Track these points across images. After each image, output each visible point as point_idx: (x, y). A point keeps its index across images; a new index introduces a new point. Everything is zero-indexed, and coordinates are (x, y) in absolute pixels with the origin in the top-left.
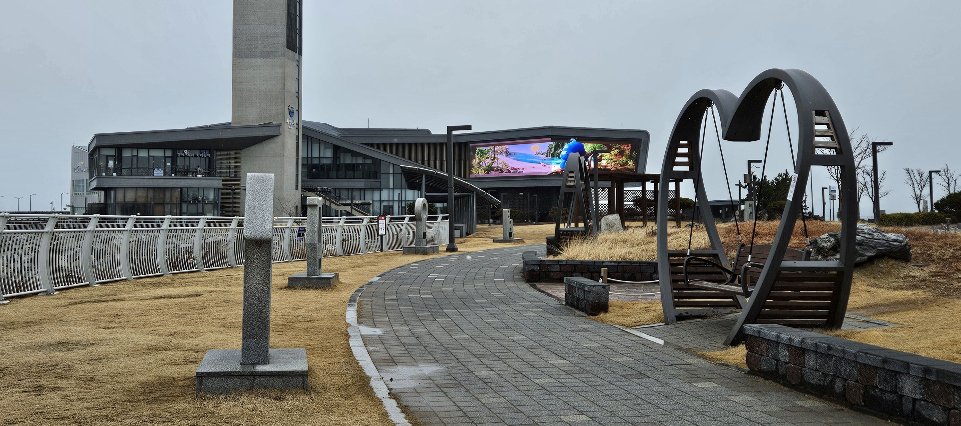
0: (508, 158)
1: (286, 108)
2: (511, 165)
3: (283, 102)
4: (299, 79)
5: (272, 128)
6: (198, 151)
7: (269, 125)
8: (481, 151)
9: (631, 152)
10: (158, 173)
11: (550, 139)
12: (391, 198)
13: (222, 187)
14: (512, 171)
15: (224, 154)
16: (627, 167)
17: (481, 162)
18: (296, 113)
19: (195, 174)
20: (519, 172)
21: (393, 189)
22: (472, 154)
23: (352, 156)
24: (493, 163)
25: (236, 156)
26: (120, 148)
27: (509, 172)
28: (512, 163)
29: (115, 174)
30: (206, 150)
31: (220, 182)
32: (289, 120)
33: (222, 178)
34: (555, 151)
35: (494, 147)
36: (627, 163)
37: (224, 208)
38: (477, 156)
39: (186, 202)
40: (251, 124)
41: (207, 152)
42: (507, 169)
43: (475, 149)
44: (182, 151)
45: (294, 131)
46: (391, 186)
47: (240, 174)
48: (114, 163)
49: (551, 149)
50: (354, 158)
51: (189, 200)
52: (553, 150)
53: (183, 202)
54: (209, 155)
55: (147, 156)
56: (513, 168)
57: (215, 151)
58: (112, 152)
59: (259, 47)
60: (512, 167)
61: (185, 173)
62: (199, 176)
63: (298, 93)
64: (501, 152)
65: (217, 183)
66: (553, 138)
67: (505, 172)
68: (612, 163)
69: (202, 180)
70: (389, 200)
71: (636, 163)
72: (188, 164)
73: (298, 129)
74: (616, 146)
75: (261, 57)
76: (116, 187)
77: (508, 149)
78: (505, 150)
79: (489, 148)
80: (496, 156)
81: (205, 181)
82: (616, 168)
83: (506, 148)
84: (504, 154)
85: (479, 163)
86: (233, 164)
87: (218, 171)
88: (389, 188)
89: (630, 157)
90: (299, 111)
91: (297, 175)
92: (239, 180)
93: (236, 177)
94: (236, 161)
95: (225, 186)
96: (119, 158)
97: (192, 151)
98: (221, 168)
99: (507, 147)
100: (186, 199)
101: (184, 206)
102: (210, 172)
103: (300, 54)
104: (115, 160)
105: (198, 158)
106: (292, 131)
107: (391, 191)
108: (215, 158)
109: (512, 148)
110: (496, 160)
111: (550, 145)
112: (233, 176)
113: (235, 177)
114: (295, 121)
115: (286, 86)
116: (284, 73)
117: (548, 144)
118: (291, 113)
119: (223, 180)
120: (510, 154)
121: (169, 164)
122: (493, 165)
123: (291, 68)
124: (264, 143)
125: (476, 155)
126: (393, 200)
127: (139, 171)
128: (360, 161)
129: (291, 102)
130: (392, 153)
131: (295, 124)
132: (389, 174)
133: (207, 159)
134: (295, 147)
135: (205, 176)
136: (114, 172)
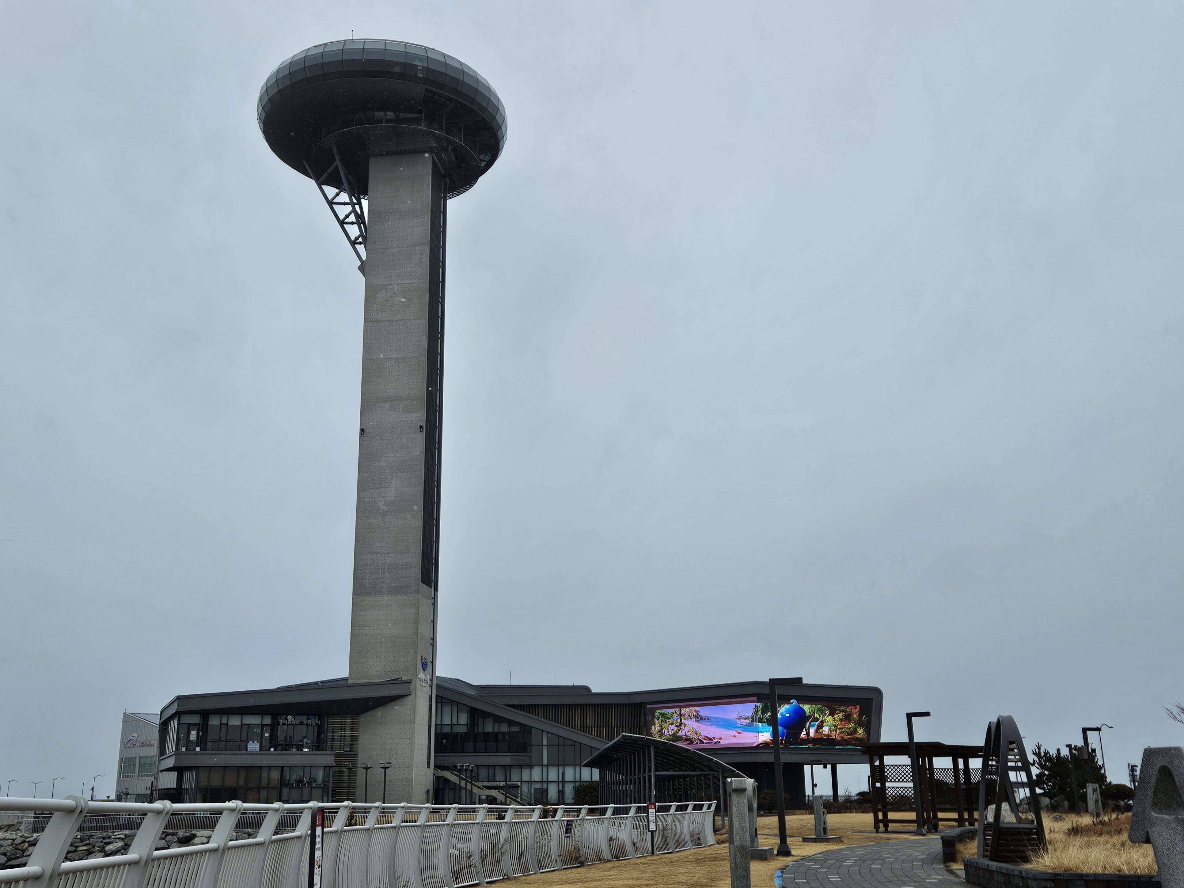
0: (699, 724)
1: (419, 658)
2: (704, 734)
3: (416, 652)
4: (434, 622)
5: (400, 685)
6: (306, 717)
7: (396, 681)
8: (662, 715)
9: (860, 716)
10: (253, 746)
11: (755, 698)
12: (545, 779)
13: (335, 765)
14: (705, 741)
15: (337, 720)
16: (857, 736)
17: (662, 729)
18: (429, 665)
19: (300, 748)
20: (715, 743)
21: (548, 765)
22: (650, 718)
23: (494, 722)
24: (679, 730)
25: (353, 723)
26: (205, 714)
27: (702, 742)
28: (706, 730)
29: (198, 749)
30: (315, 715)
31: (332, 758)
32: (422, 675)
33: (335, 752)
34: (763, 714)
35: (680, 710)
36: (855, 731)
37: (335, 794)
38: (657, 722)
39: (287, 785)
40: (373, 681)
41: (317, 718)
42: (699, 739)
43: (655, 712)
44: (284, 717)
45: (427, 689)
46: (545, 762)
47: (357, 748)
48: (198, 734)
49: (757, 712)
50: (497, 725)
51: (291, 782)
52: (760, 713)
53: (284, 785)
54: (319, 722)
55: (240, 724)
56: (707, 737)
57: (326, 717)
58: (195, 719)
59: (387, 581)
60: (705, 736)
61: (287, 746)
62: (306, 750)
63: (433, 639)
64: (689, 715)
65: (328, 759)
66: (760, 697)
67: (695, 743)
68: (836, 731)
69: (309, 756)
70: (542, 782)
71: (868, 731)
72: (292, 735)
73: (431, 686)
74: (841, 709)
75: (389, 594)
76: (199, 767)
77: (699, 712)
78: (695, 713)
79: (673, 710)
80: (683, 721)
81: (313, 757)
82: (842, 737)
83: (696, 711)
84: (693, 719)
85: (660, 731)
86: (348, 733)
87: (329, 744)
88: (542, 765)
89: (860, 723)
90: (433, 663)
91: (429, 748)
92: (356, 755)
93: (352, 751)
94: (352, 729)
95: (339, 764)
96: (203, 727)
97: (297, 717)
98: (333, 740)
99: (698, 709)
100: (287, 782)
101: (285, 791)
102: (318, 746)
103: (436, 589)
104: (198, 729)
105: (305, 727)
106: (424, 688)
107: (545, 769)
108: (326, 727)
109: (704, 711)
110: (683, 727)
111: (756, 706)
112: (348, 749)
113: (350, 751)
114: (428, 676)
115: (420, 631)
116: (418, 614)
117: (753, 705)
118: (424, 666)
119: (336, 755)
120: (701, 719)
121: (267, 735)
122: (680, 734)
123: (425, 609)
124: (389, 706)
125: (656, 720)
126: (548, 782)
127: (228, 744)
128: (504, 728)
129: (423, 651)
130: (546, 718)
131: (428, 680)
132: (542, 745)
133: (316, 727)
134: (427, 710)
135: (313, 750)
136: (197, 746)
